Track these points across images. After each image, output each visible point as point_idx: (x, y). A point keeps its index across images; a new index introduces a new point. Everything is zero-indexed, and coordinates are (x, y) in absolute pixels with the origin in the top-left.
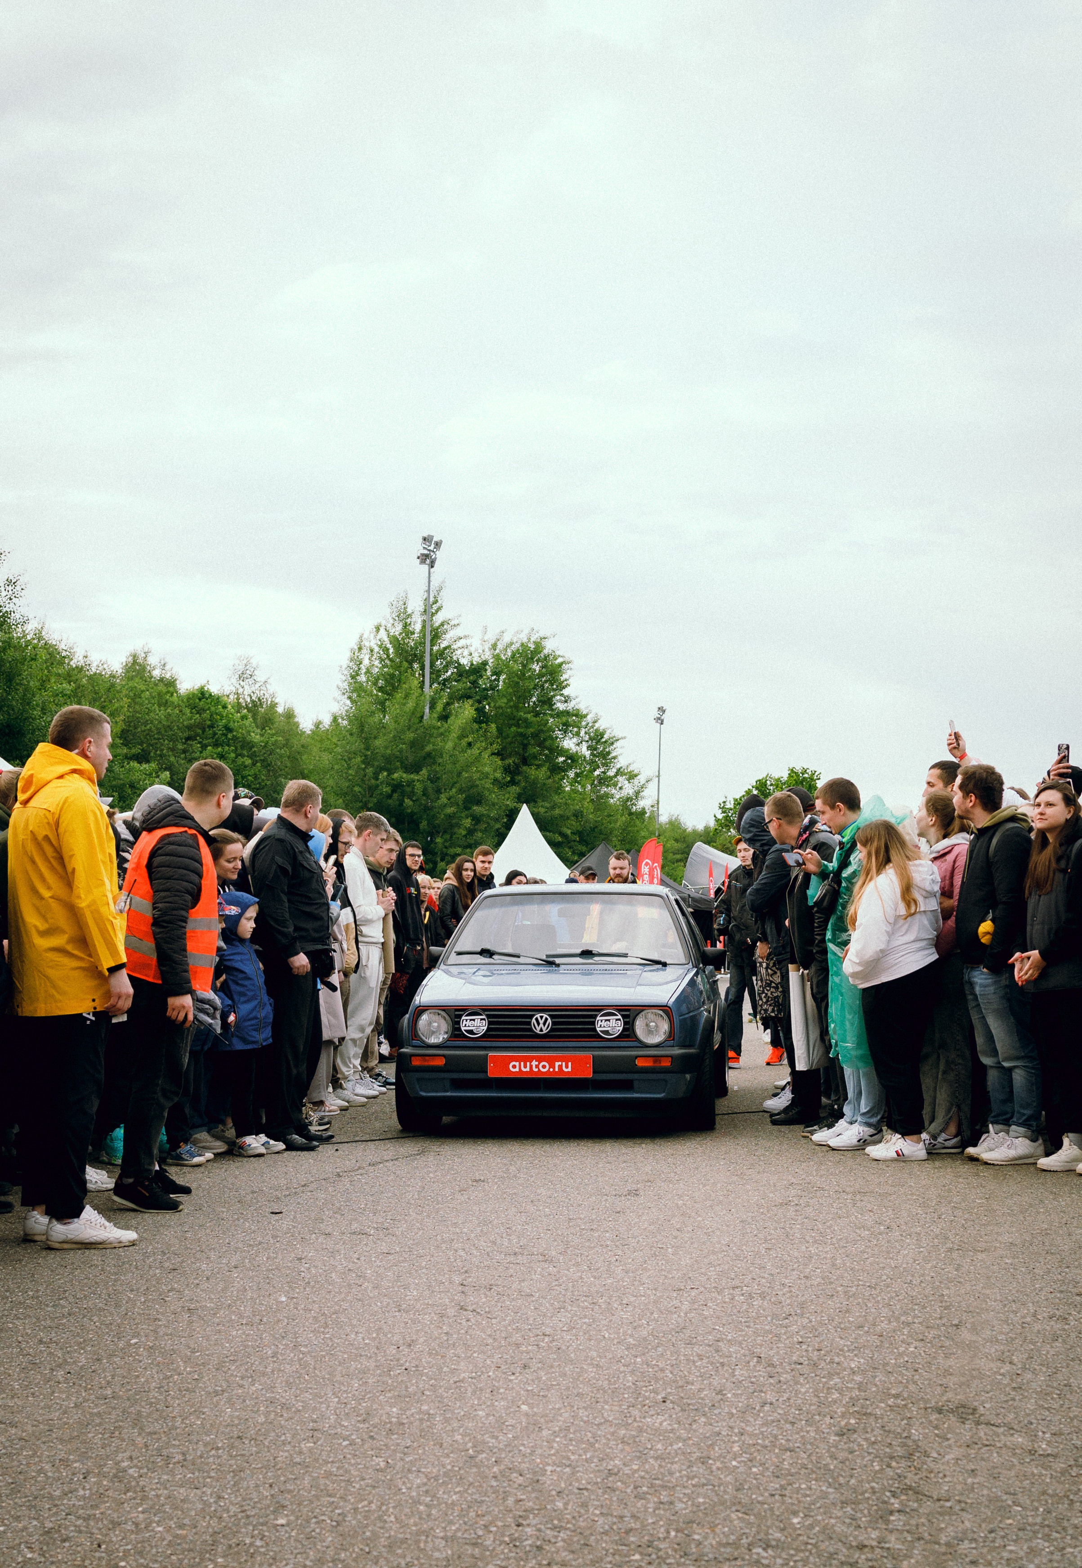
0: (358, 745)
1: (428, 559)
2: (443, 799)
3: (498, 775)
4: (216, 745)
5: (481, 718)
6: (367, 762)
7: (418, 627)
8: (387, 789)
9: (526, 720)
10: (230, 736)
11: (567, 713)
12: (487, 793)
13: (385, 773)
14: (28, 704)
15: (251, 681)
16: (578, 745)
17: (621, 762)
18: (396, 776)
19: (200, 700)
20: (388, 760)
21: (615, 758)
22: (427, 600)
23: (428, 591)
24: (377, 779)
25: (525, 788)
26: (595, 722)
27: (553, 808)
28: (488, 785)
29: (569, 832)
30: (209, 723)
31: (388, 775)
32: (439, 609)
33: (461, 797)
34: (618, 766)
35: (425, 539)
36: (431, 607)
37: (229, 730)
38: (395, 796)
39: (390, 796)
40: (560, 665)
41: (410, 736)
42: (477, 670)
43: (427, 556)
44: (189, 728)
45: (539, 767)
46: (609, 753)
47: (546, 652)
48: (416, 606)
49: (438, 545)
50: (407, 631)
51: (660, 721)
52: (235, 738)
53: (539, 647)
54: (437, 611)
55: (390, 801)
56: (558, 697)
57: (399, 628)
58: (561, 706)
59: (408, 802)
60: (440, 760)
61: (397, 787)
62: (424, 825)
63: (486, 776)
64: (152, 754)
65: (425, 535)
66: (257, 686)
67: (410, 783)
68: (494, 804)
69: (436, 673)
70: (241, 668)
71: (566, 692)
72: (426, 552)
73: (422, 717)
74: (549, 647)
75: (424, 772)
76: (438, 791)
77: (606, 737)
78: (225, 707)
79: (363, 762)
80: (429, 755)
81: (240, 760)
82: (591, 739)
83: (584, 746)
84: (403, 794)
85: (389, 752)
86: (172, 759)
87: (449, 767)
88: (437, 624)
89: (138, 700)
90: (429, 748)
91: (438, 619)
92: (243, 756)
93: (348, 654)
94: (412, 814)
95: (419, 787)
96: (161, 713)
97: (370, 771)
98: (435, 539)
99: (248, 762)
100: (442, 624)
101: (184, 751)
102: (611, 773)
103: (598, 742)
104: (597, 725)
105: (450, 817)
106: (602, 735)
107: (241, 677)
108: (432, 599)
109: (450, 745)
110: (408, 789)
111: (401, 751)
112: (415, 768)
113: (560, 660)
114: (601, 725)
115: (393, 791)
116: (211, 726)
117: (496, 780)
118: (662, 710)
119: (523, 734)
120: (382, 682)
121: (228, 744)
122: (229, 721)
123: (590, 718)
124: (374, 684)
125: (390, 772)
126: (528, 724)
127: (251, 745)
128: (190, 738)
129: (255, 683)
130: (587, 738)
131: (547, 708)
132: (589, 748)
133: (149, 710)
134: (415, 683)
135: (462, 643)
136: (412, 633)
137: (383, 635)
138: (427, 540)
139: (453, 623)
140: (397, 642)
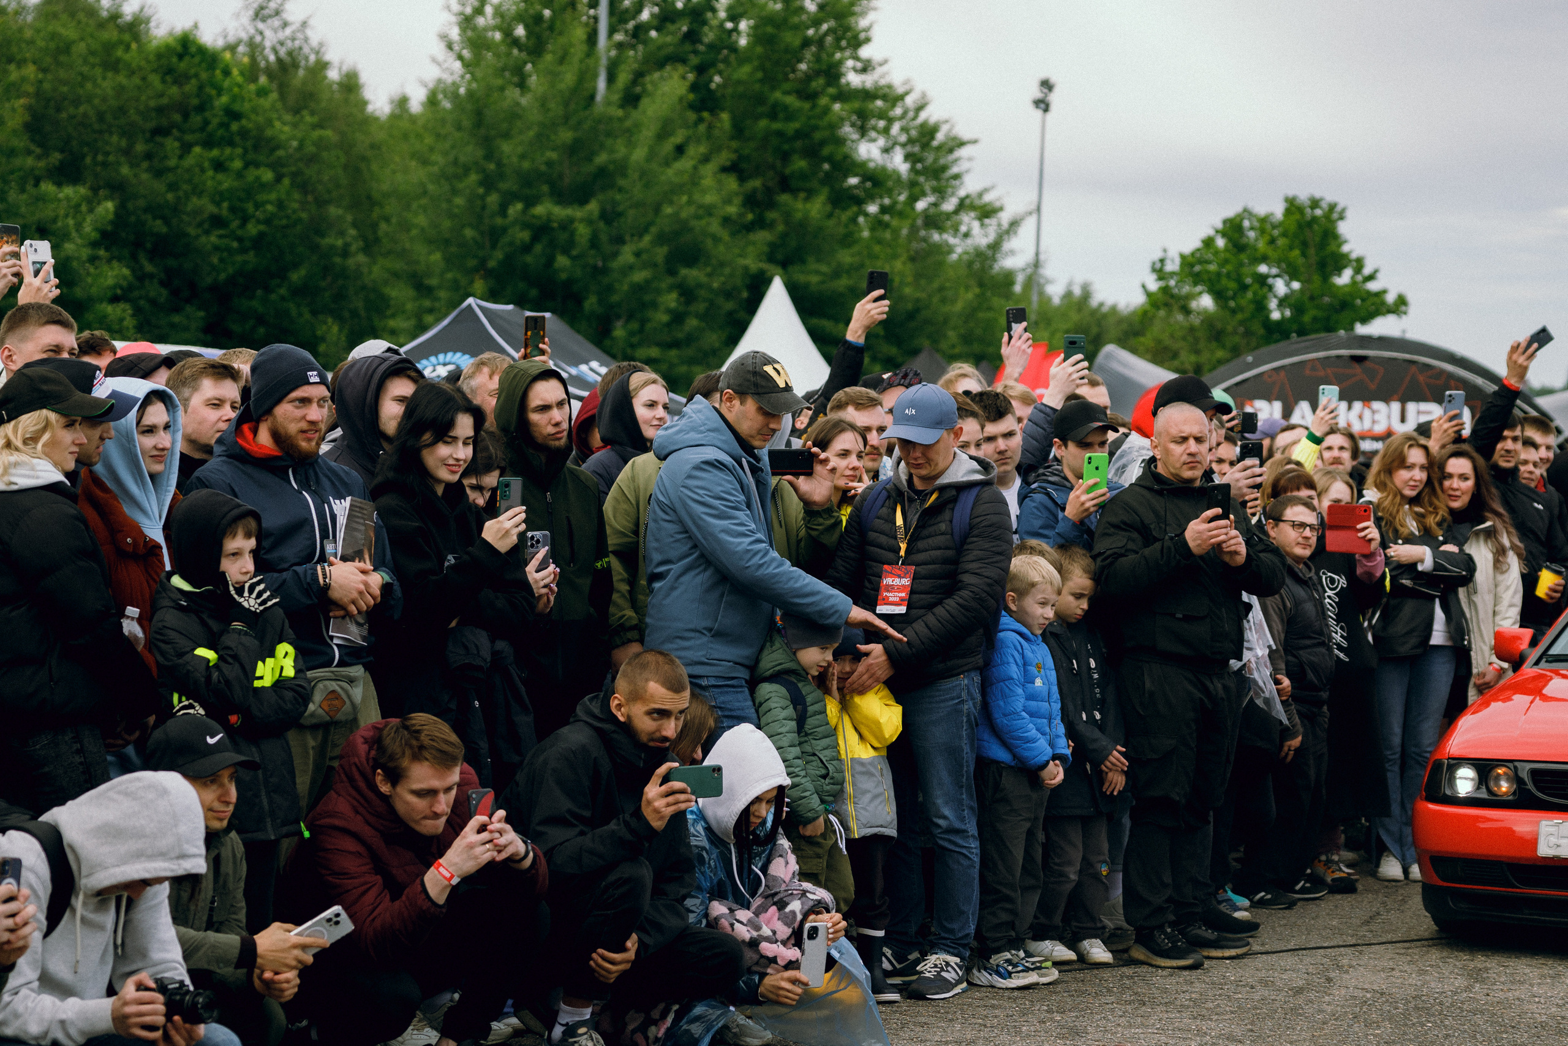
0: (471, 152)
2: (627, 254)
3: (732, 210)
4: (208, 144)
5: (703, 100)
6: (488, 183)
8: (525, 236)
9: (786, 108)
10: (235, 127)
11: (867, 95)
12: (709, 243)
13: (519, 206)
15: (276, 22)
16: (886, 152)
17: (970, 186)
18: (539, 210)
19: (181, 57)
20: (528, 180)
21: (957, 177)
24: (505, 215)
25: (784, 236)
26: (920, 108)
27: (836, 274)
28: (715, 227)
30: (195, 101)
31: (525, 211)
33: (661, 252)
34: (962, 193)
37: (233, 115)
38: (538, 248)
39: (527, 248)
41: (566, 135)
44: (160, 110)
45: (810, 194)
46: (944, 168)
51: (1043, 105)
52: (244, 133)
55: (529, 259)
56: (850, 63)
58: (853, 79)
59: (562, 261)
60: (623, 182)
61: (541, 230)
62: (591, 303)
63: (709, 211)
64: (88, 160)
66: (288, 31)
67: (566, 225)
68: (722, 265)
71: (865, 52)
73: (592, 97)
75: (593, 207)
76: (620, 240)
77: (940, 137)
78: (227, 73)
79: (480, 184)
80: (603, 172)
81: (252, 174)
82: (911, 140)
83: (898, 155)
84: (553, 244)
85: (526, 165)
86: (125, 170)
87: (638, 192)
89: (63, 58)
90: (601, 159)
92: (257, 165)
94: (569, 283)
95: (583, 231)
96: (108, 84)
97: (493, 199)
99: (268, 175)
101: (149, 156)
102: (949, 206)
103: (925, 146)
104: (923, 116)
105: (639, 289)
106: (933, 132)
107: (260, 14)
109: (639, 154)
110: (563, 237)
111: (549, 164)
112: (580, 195)
114: (931, 115)
115: (535, 238)
116: (201, 108)
117: (726, 221)
118: (1047, 85)
119: (780, 134)
120: (520, 31)
121: (231, 143)
122: (234, 98)
123: (909, 100)
124: (508, 33)
125: (530, 202)
126: (790, 115)
127: (273, 145)
128: (160, 132)
129: (285, 25)
130: (903, 138)
131: (829, 84)
132: (908, 157)
133: (84, 77)
134: (579, 33)
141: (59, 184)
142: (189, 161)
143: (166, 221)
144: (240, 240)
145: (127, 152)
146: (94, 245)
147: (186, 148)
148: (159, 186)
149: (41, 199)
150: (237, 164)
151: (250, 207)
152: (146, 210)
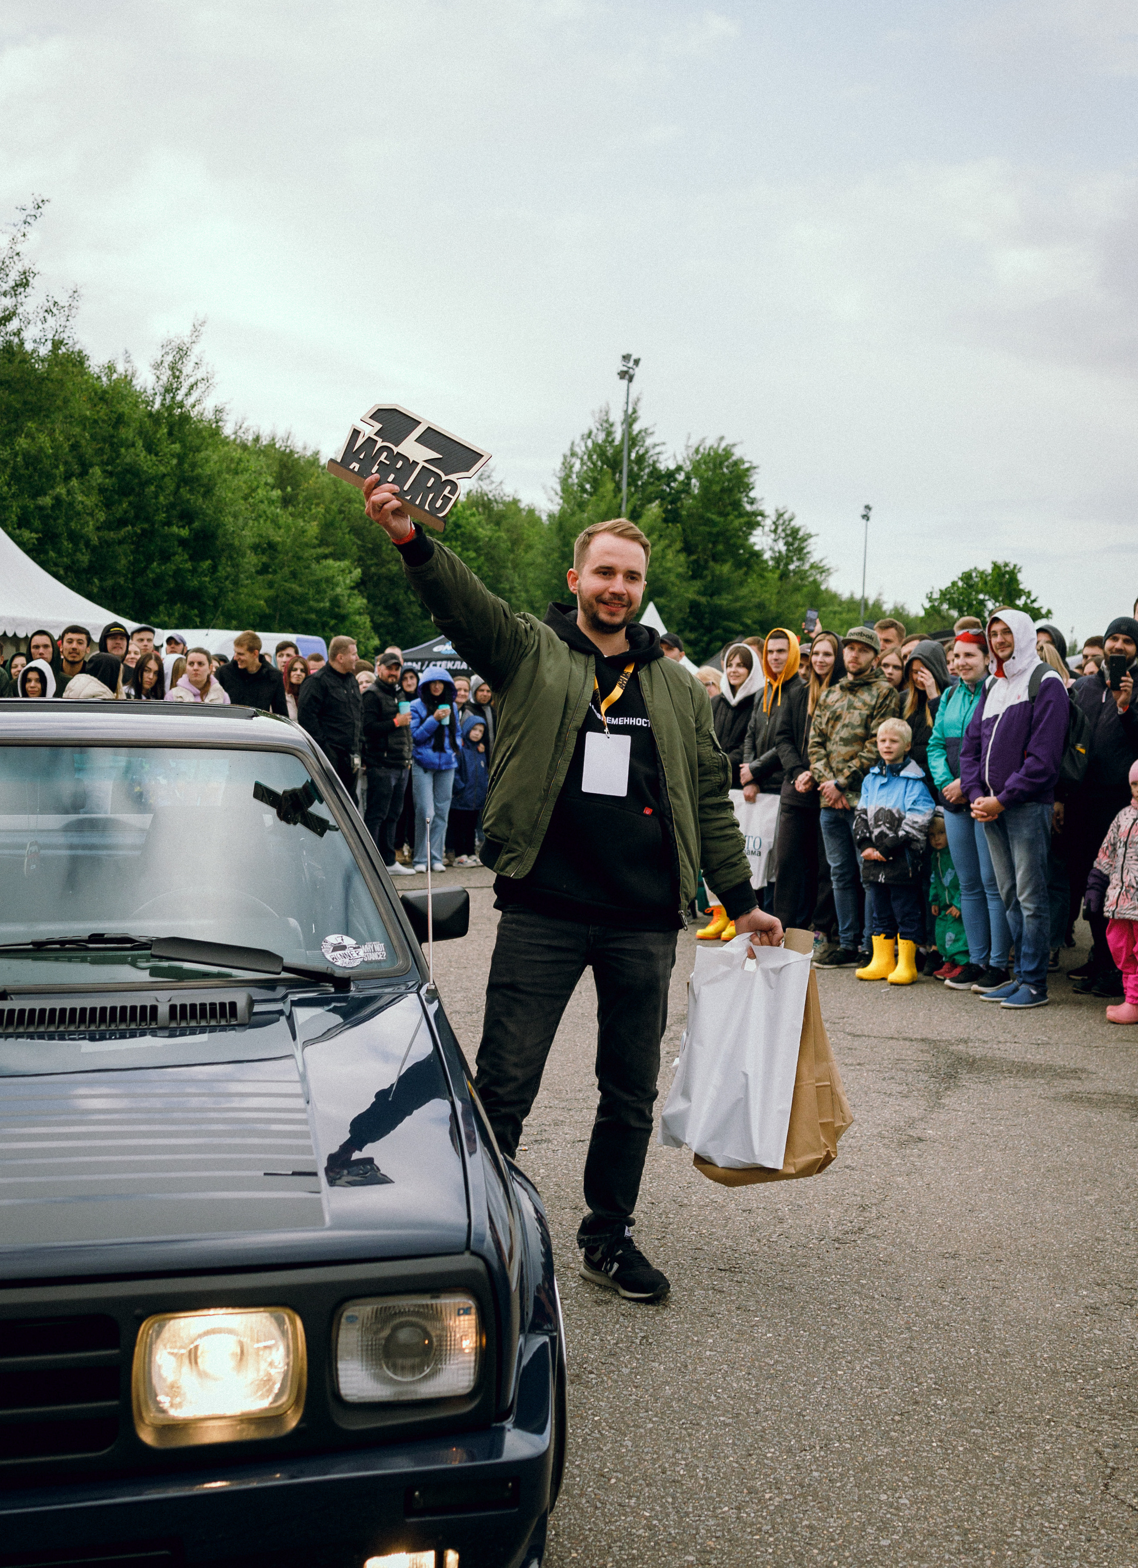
0: (556, 542)
1: (626, 375)
3: (680, 570)
5: (671, 517)
7: (618, 436)
9: (712, 520)
10: (458, 532)
11: (755, 514)
12: (670, 585)
14: (220, 512)
15: (487, 481)
16: (775, 541)
17: (814, 558)
21: (808, 553)
22: (626, 411)
23: (627, 403)
25: (712, 581)
26: (791, 520)
27: (737, 600)
28: (673, 578)
29: (749, 622)
32: (635, 420)
34: (812, 561)
35: (624, 357)
36: (630, 420)
37: (457, 526)
40: (748, 470)
42: (670, 475)
43: (626, 372)
45: (725, 561)
46: (803, 548)
47: (734, 458)
48: (617, 417)
49: (637, 362)
50: (609, 441)
51: (866, 517)
52: (463, 534)
53: (728, 453)
56: (745, 499)
57: (601, 437)
58: (748, 508)
63: (669, 570)
65: (625, 353)
66: (494, 486)
68: (676, 596)
69: (633, 478)
71: (752, 494)
72: (625, 369)
74: (737, 453)
77: (801, 534)
79: (559, 558)
82: (787, 535)
83: (780, 543)
88: (635, 433)
91: (636, 428)
92: (468, 550)
93: (561, 459)
98: (634, 357)
100: (640, 432)
102: (807, 566)
103: (795, 538)
104: (793, 523)
106: (798, 530)
108: (630, 411)
113: (747, 465)
114: (796, 523)
117: (679, 575)
118: (868, 508)
119: (710, 533)
120: (588, 486)
121: (456, 540)
122: (458, 518)
123: (786, 516)
124: (582, 486)
126: (713, 523)
127: (476, 540)
129: (492, 482)
130: (783, 535)
131: (734, 510)
132: (785, 544)
134: (610, 486)
135: (658, 449)
136: (613, 441)
137: (590, 443)
138: (626, 358)
139: (650, 431)
140: (600, 450)
141: (335, 560)
146: (352, 588)
149: (328, 567)
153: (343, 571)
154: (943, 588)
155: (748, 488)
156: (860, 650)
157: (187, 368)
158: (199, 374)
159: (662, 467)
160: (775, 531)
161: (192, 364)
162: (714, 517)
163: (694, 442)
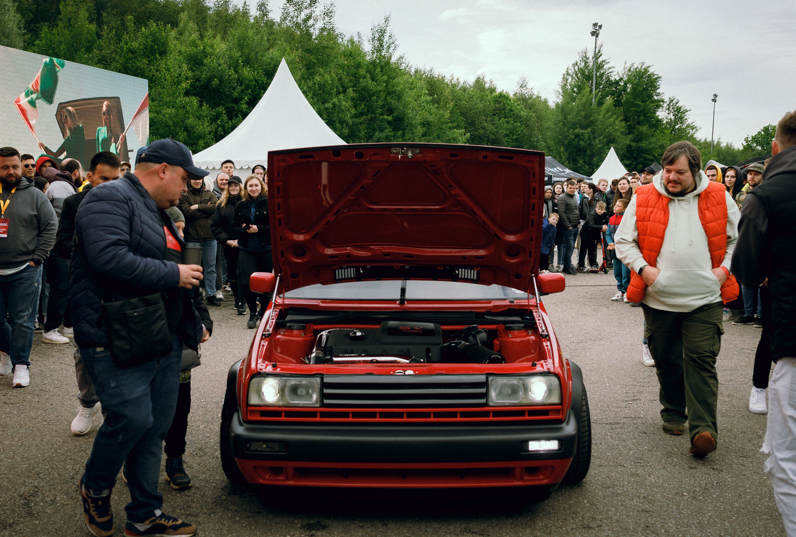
0: (560, 118)
1: (595, 34)
2: (597, 141)
3: (623, 130)
4: (505, 117)
5: (617, 103)
6: (564, 125)
7: (591, 64)
8: (573, 137)
9: (638, 105)
10: (512, 113)
11: (659, 101)
13: (572, 130)
14: (406, 108)
15: (525, 88)
16: (669, 114)
17: (689, 121)
18: (576, 131)
19: (501, 97)
20: (574, 124)
21: (686, 119)
22: (595, 52)
23: (596, 48)
24: (568, 132)
26: (677, 103)
27: (650, 144)
28: (619, 134)
29: (656, 155)
30: (503, 108)
33: (605, 140)
34: (687, 123)
35: (594, 24)
36: (597, 55)
37: (512, 111)
38: (576, 140)
39: (574, 140)
40: (656, 79)
41: (583, 113)
42: (617, 82)
43: (595, 32)
44: (494, 110)
45: (644, 125)
46: (683, 117)
47: (649, 73)
48: (590, 55)
49: (600, 27)
50: (586, 67)
51: (714, 100)
52: (514, 115)
53: (646, 70)
54: (600, 56)
55: (574, 142)
56: (655, 94)
57: (583, 64)
58: (656, 98)
59: (581, 142)
60: (596, 124)
61: (577, 136)
62: (588, 152)
63: (617, 130)
67: (583, 134)
68: (620, 143)
69: (598, 84)
70: (521, 82)
71: (658, 91)
74: (651, 70)
75: (589, 129)
76: (595, 138)
77: (682, 110)
78: (510, 101)
79: (563, 125)
80: (592, 121)
81: (515, 124)
82: (675, 111)
83: (671, 115)
84: (580, 139)
85: (573, 120)
87: (600, 127)
88: (599, 62)
90: (592, 118)
91: (600, 60)
93: (562, 76)
94: (584, 148)
95: (587, 135)
96: (481, 105)
97: (566, 129)
98: (599, 24)
99: (519, 124)
100: (602, 62)
101: (491, 121)
102: (685, 126)
103: (679, 112)
104: (678, 105)
105: (599, 149)
106: (680, 108)
107: (521, 86)
108: (597, 51)
109: (600, 117)
110: (582, 137)
111: (579, 120)
112: (586, 127)
113: (656, 76)
114: (679, 105)
115: (575, 138)
116: (504, 109)
117: (622, 132)
118: (715, 96)
119: (637, 111)
120: (575, 89)
121: (511, 117)
122: (512, 107)
123: (674, 101)
124: (573, 89)
125: (574, 129)
126: (639, 106)
127: (520, 117)
128: (494, 115)
129: (527, 89)
130: (673, 111)
131: (649, 99)
132: (674, 115)
133: (476, 104)
134: (588, 89)
135: (611, 70)
136: (588, 66)
137: (576, 68)
138: (595, 25)
139: (608, 61)
140: (582, 71)
141: (457, 129)
142: (500, 121)
143: (495, 136)
144: (512, 139)
145: (486, 120)
147: (500, 119)
148: (493, 127)
150: (512, 122)
151: (515, 132)
152: (490, 133)
153: (461, 134)
154: (754, 135)
155: (656, 88)
156: (755, 175)
157: (386, 39)
158: (391, 41)
159: (612, 79)
160: (668, 109)
161: (388, 37)
162: (639, 103)
163: (628, 66)
